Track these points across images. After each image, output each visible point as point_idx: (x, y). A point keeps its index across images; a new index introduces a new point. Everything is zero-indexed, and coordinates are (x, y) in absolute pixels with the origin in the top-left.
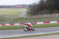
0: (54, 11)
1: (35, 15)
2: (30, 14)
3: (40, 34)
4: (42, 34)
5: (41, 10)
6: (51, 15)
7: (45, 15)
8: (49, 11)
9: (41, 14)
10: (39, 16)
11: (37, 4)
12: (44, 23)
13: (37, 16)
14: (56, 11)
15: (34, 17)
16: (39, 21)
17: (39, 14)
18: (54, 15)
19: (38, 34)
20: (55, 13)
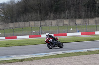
0: (48, 15)
1: (13, 22)
2: (4, 20)
3: (23, 58)
4: (26, 58)
5: (23, 13)
6: (43, 23)
7: (32, 23)
8: (38, 15)
9: (24, 21)
10: (21, 24)
11: (16, 3)
12: (30, 37)
13: (17, 24)
14: (52, 15)
15: (12, 25)
16: (20, 33)
17: (21, 21)
18: (48, 22)
19: (19, 58)
20: (50, 19)
